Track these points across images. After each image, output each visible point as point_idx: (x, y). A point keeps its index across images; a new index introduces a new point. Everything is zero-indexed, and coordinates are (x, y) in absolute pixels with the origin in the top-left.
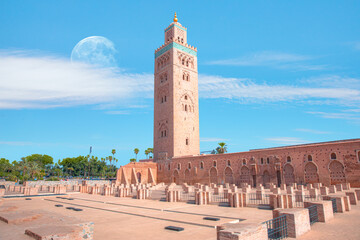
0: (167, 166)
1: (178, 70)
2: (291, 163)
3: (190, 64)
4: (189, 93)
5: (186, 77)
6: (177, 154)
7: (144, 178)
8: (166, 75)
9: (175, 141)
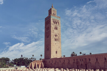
0: (48, 62)
1: (53, 26)
2: (90, 61)
3: (57, 23)
4: (57, 34)
5: (56, 28)
6: (52, 57)
7: (40, 66)
8: (48, 28)
9: (51, 52)
